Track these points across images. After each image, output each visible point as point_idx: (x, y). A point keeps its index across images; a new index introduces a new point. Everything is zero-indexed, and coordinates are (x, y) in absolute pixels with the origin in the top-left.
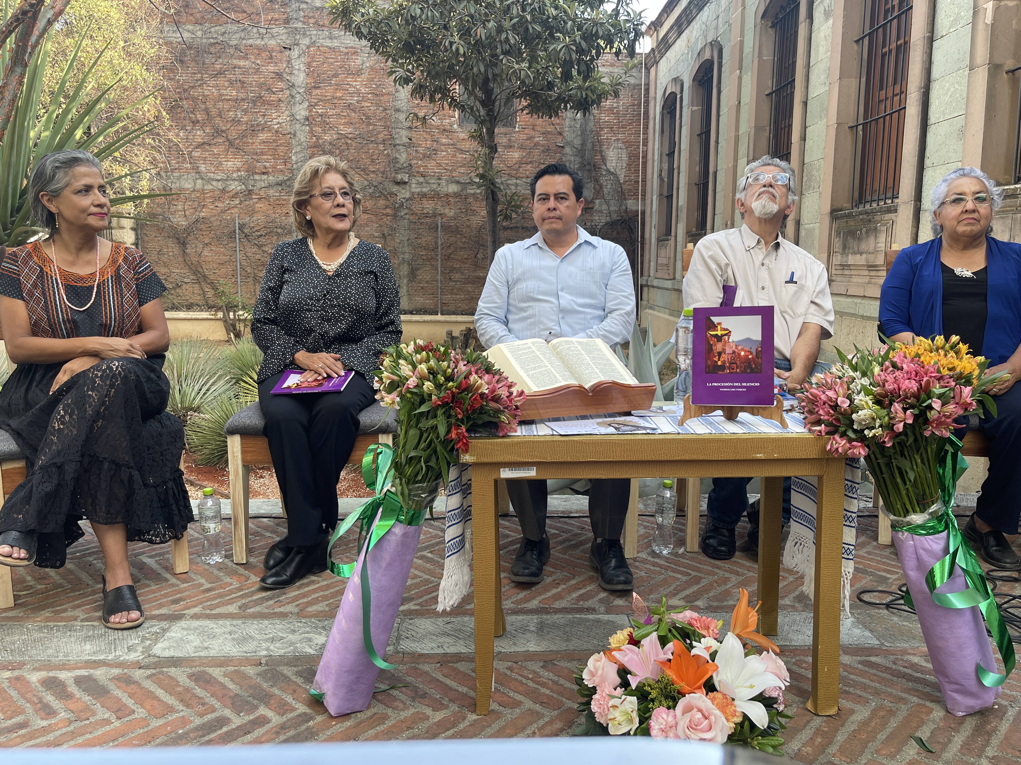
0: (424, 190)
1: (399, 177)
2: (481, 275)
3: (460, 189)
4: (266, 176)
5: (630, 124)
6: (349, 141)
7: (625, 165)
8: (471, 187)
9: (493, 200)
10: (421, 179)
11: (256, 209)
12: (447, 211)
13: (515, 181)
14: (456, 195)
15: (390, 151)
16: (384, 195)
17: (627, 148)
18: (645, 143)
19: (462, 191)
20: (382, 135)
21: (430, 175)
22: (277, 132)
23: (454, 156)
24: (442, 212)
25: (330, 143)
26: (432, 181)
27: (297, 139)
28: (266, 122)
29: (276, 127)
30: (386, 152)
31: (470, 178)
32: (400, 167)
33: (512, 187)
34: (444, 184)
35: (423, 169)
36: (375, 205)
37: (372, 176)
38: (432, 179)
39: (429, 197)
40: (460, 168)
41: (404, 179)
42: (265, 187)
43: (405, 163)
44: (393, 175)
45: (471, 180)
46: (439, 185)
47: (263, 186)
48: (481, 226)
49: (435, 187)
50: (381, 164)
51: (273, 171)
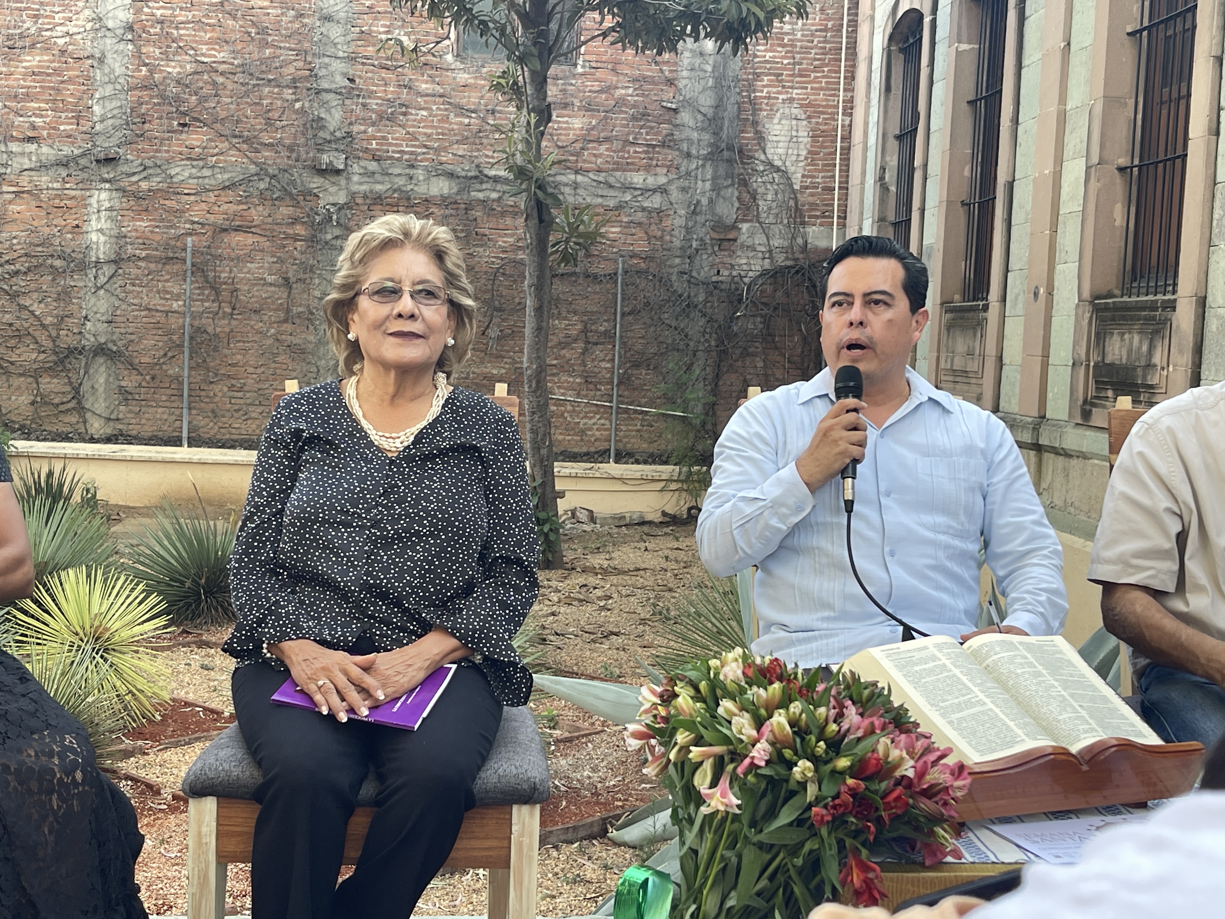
0: (379, 188)
1: (325, 158)
2: (495, 372)
3: (455, 190)
4: (35, 146)
5: (816, 69)
6: (220, 80)
7: (804, 153)
8: (478, 186)
9: (541, 221)
10: (373, 166)
11: (10, 216)
13: (573, 177)
14: (445, 202)
15: (307, 104)
16: (291, 195)
17: (809, 117)
18: (849, 110)
19: (458, 193)
20: (291, 70)
21: (392, 158)
22: (63, 52)
23: (445, 119)
25: (178, 82)
26: (397, 171)
27: (107, 71)
28: (41, 30)
29: (61, 42)
30: (298, 105)
31: (478, 166)
32: (328, 138)
33: (567, 190)
34: (421, 178)
35: (377, 144)
36: (269, 216)
37: (267, 154)
38: (396, 167)
39: (388, 205)
40: (456, 146)
41: (335, 164)
42: (30, 169)
43: (339, 129)
44: (311, 155)
45: (480, 172)
46: (411, 178)
47: (26, 167)
48: (498, 269)
49: (401, 183)
50: (287, 129)
51: (49, 135)
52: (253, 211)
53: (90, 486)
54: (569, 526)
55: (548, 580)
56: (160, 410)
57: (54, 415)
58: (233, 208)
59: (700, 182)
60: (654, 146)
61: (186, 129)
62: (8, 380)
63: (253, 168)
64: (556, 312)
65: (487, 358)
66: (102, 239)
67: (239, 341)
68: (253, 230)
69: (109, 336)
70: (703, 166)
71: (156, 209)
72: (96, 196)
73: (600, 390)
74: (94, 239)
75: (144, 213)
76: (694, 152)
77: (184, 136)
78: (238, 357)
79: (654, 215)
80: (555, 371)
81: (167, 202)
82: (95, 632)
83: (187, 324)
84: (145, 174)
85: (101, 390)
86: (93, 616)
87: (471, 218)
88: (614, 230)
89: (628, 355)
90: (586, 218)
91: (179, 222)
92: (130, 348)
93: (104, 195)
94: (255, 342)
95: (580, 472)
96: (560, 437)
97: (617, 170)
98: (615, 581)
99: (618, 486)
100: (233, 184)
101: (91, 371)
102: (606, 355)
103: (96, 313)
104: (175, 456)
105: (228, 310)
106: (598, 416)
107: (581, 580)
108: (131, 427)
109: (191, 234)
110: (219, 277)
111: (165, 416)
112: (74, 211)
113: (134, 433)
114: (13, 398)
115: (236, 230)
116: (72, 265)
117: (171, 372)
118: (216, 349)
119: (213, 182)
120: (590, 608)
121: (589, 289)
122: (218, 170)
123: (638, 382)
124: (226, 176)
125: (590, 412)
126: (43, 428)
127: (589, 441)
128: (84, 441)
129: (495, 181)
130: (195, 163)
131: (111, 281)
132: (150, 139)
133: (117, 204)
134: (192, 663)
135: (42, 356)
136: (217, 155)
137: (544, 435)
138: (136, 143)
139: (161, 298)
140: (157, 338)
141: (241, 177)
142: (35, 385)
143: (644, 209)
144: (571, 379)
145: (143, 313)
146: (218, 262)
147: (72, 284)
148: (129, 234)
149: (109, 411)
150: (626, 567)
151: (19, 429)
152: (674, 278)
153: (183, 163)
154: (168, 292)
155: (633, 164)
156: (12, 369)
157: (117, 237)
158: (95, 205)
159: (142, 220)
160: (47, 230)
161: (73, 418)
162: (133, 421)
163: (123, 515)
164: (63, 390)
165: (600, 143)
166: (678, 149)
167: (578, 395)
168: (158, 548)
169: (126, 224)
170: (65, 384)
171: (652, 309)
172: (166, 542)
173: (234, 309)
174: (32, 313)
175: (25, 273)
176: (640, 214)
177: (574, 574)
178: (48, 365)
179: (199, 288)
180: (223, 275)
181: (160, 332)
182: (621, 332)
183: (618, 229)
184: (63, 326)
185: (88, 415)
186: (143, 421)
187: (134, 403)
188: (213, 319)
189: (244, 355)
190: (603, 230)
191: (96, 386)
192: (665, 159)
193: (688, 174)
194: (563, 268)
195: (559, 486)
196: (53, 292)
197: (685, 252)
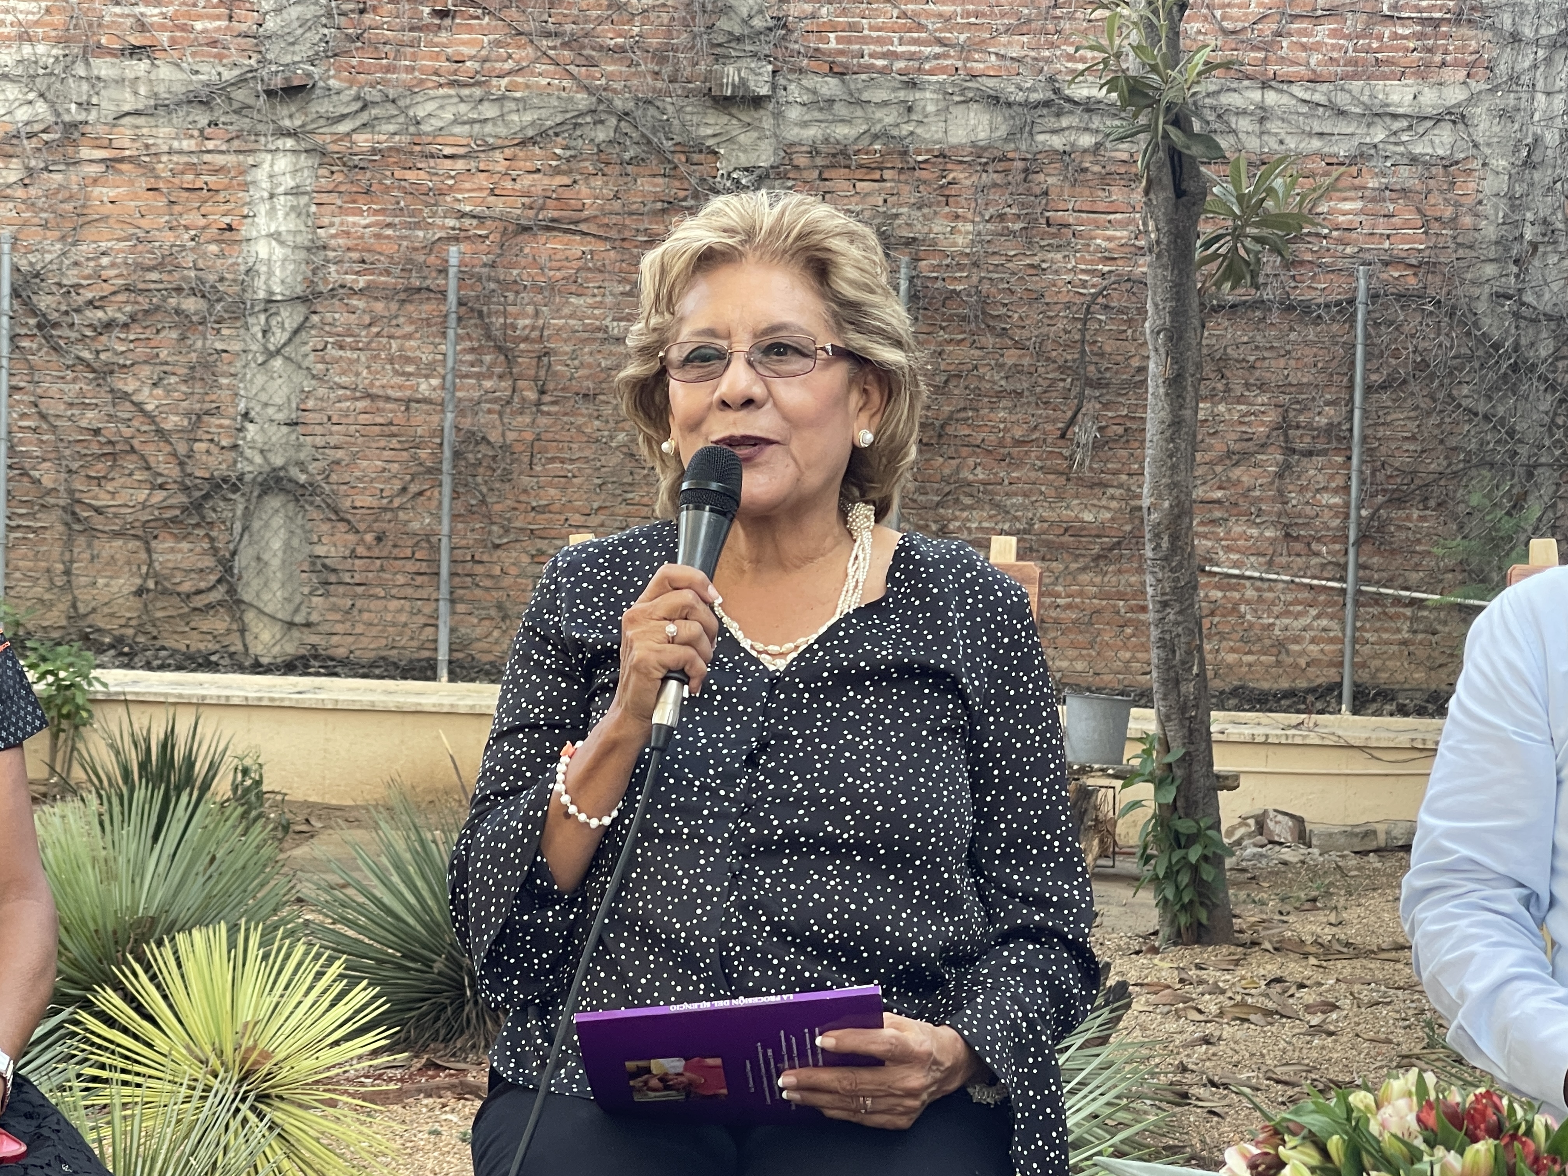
0: (842, 131)
1: (731, 74)
2: (1088, 517)
3: (1002, 131)
4: (145, 64)
8: (1051, 122)
9: (1179, 193)
10: (830, 86)
11: (96, 209)
12: (939, 226)
13: (1256, 95)
14: (984, 157)
16: (660, 152)
19: (1010, 137)
21: (869, 68)
24: (919, 230)
26: (880, 95)
31: (1051, 80)
32: (737, 31)
33: (1244, 124)
34: (931, 108)
35: (839, 40)
36: (616, 197)
37: (610, 68)
38: (880, 87)
39: (861, 166)
40: (1004, 39)
41: (751, 84)
42: (137, 113)
43: (760, 12)
44: (702, 67)
45: (1056, 91)
46: (910, 109)
47: (127, 108)
48: (1095, 296)
49: (889, 120)
50: (652, 15)
51: (173, 41)
52: (582, 189)
53: (248, 762)
54: (1251, 850)
55: (1199, 967)
56: (394, 604)
57: (181, 616)
58: (541, 182)
59: (1541, 98)
60: (1436, 23)
61: (448, 22)
62: (90, 546)
63: (583, 100)
64: (1220, 386)
65: (1071, 488)
66: (279, 252)
67: (552, 460)
68: (583, 227)
69: (291, 452)
70: (1548, 60)
71: (387, 190)
72: (266, 166)
73: (1317, 554)
74: (263, 254)
75: (360, 198)
76: (1528, 32)
77: (444, 36)
78: (552, 492)
79: (1437, 171)
80: (1217, 514)
81: (410, 175)
82: (244, 1061)
83: (447, 425)
84: (364, 117)
85: (276, 562)
86: (239, 1028)
87: (1037, 190)
88: (1347, 206)
89: (1380, 476)
90: (1278, 183)
91: (434, 215)
92: (334, 477)
93: (283, 163)
94: (586, 460)
95: (1275, 734)
96: (1231, 658)
97: (1355, 76)
98: (1347, 972)
99: (1359, 764)
100: (543, 134)
101: (256, 525)
102: (1332, 477)
103: (266, 405)
104: (423, 700)
105: (532, 395)
106: (1313, 612)
107: (1272, 969)
108: (335, 639)
109: (457, 239)
110: (514, 328)
111: (403, 618)
112: (221, 197)
113: (341, 652)
114: (101, 581)
115: (548, 229)
116: (219, 307)
117: (415, 526)
118: (506, 477)
119: (502, 131)
120: (1287, 1030)
121: (1293, 336)
122: (512, 105)
123: (1403, 535)
124: (528, 117)
125: (1296, 602)
126: (158, 643)
127: (1296, 666)
128: (241, 669)
129: (1088, 110)
130: (466, 92)
131: (297, 340)
132: (375, 46)
133: (307, 180)
134: (444, 1130)
135: (159, 496)
136: (509, 73)
137: (1189, 653)
138: (347, 53)
139: (396, 373)
140: (387, 454)
141: (559, 119)
142: (143, 555)
143: (1414, 160)
144: (1254, 532)
145: (360, 405)
146: (511, 296)
147: (219, 346)
148: (333, 242)
149: (290, 607)
150: (1373, 942)
151: (112, 646)
152: (1482, 307)
153: (441, 91)
154: (408, 360)
155: (1389, 62)
156: (98, 522)
157: (309, 249)
158: (265, 185)
159: (360, 212)
160: (169, 237)
161: (219, 623)
162: (339, 628)
163: (318, 825)
164: (200, 565)
165: (1316, 19)
166: (1492, 27)
167: (1270, 565)
168: (380, 892)
169: (326, 221)
170: (204, 553)
171: (1432, 376)
172: (395, 879)
173: (542, 392)
174: (139, 406)
175: (126, 325)
176: (1405, 172)
177: (1256, 955)
178: (168, 514)
179: (472, 350)
180: (521, 323)
181: (394, 441)
182: (1363, 428)
183: (1358, 205)
184: (200, 434)
185: (250, 616)
186: (359, 629)
187: (341, 589)
188: (501, 414)
189: (564, 489)
190: (1323, 208)
191: (266, 557)
192: (1462, 50)
193: (1514, 79)
194: (1228, 293)
195: (1222, 763)
196: (181, 363)
197: (1507, 249)
